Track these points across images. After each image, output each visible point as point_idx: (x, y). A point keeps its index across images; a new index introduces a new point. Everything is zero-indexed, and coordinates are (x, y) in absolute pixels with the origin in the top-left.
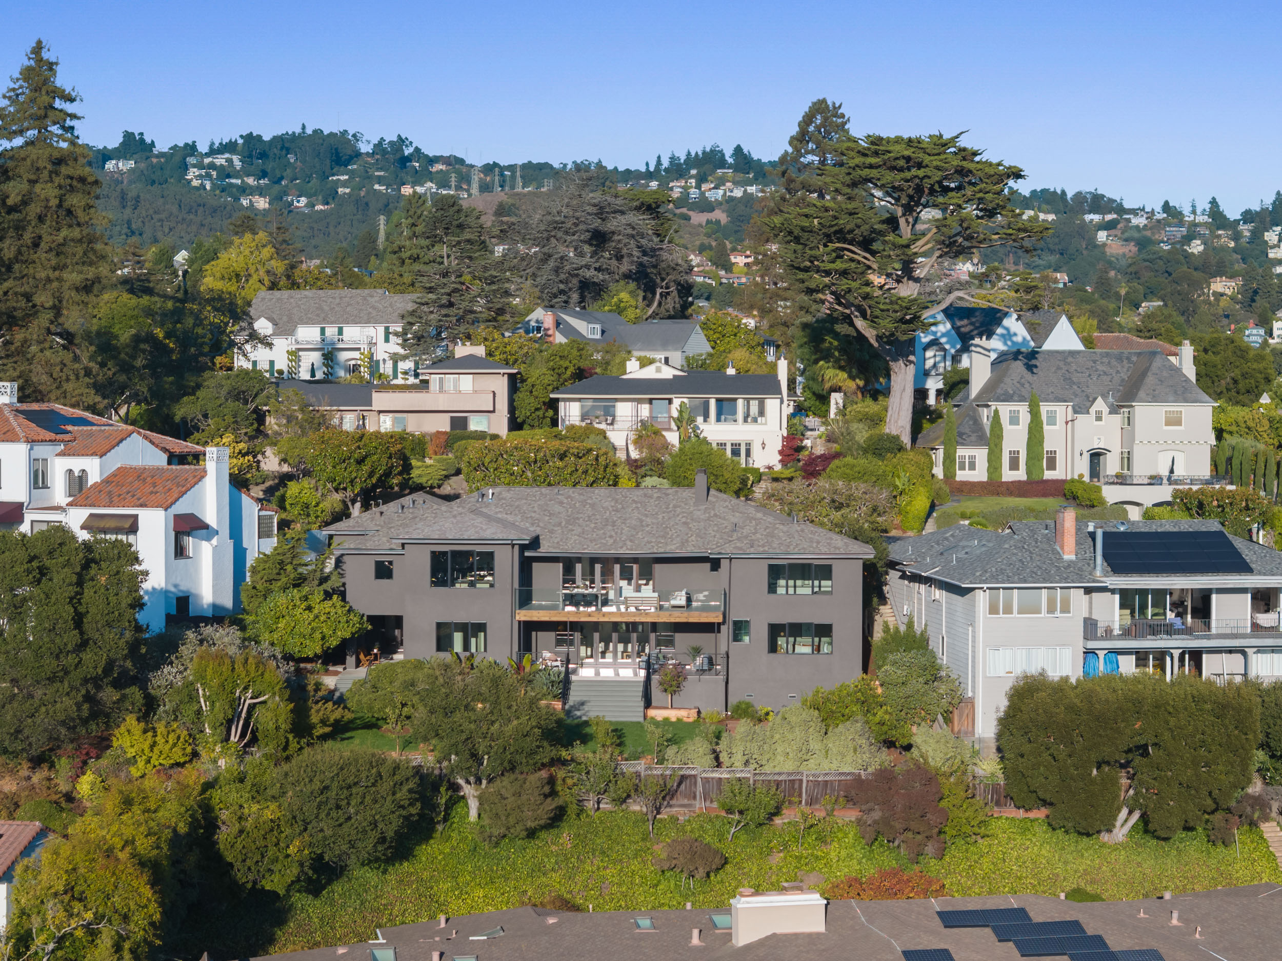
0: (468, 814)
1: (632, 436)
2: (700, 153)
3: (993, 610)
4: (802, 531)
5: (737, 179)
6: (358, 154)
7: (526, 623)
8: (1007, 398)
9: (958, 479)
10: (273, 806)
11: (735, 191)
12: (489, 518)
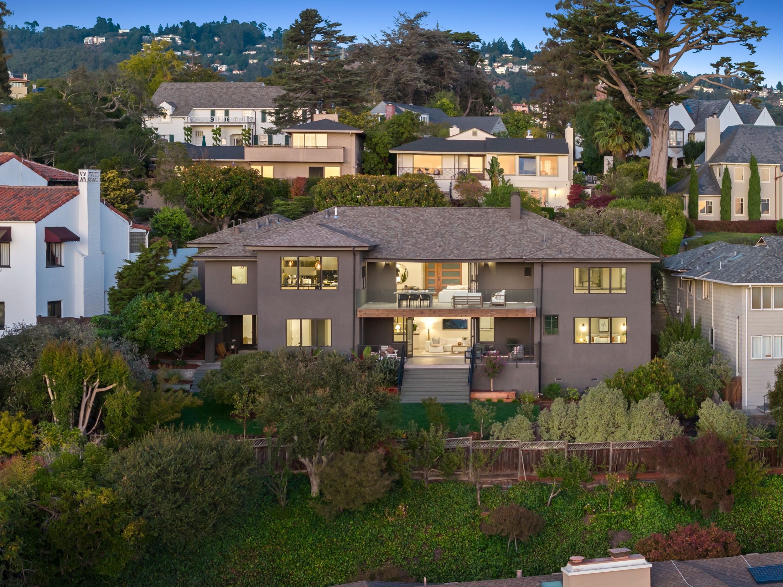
0: (310, 489)
1: (454, 183)
2: (491, 43)
3: (756, 305)
4: (601, 241)
5: (515, 61)
6: (262, 38)
7: (366, 319)
8: (734, 160)
9: (699, 219)
10: (106, 491)
11: (514, 68)
12: (334, 230)
